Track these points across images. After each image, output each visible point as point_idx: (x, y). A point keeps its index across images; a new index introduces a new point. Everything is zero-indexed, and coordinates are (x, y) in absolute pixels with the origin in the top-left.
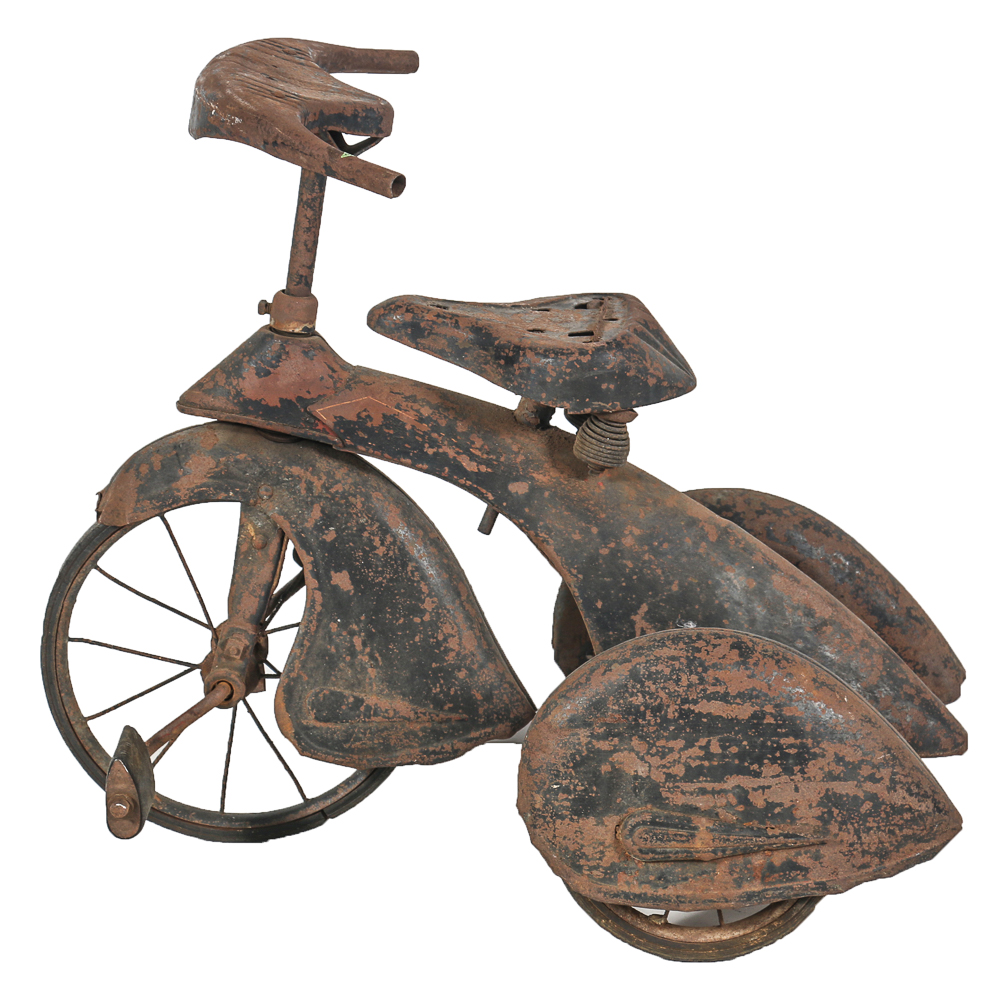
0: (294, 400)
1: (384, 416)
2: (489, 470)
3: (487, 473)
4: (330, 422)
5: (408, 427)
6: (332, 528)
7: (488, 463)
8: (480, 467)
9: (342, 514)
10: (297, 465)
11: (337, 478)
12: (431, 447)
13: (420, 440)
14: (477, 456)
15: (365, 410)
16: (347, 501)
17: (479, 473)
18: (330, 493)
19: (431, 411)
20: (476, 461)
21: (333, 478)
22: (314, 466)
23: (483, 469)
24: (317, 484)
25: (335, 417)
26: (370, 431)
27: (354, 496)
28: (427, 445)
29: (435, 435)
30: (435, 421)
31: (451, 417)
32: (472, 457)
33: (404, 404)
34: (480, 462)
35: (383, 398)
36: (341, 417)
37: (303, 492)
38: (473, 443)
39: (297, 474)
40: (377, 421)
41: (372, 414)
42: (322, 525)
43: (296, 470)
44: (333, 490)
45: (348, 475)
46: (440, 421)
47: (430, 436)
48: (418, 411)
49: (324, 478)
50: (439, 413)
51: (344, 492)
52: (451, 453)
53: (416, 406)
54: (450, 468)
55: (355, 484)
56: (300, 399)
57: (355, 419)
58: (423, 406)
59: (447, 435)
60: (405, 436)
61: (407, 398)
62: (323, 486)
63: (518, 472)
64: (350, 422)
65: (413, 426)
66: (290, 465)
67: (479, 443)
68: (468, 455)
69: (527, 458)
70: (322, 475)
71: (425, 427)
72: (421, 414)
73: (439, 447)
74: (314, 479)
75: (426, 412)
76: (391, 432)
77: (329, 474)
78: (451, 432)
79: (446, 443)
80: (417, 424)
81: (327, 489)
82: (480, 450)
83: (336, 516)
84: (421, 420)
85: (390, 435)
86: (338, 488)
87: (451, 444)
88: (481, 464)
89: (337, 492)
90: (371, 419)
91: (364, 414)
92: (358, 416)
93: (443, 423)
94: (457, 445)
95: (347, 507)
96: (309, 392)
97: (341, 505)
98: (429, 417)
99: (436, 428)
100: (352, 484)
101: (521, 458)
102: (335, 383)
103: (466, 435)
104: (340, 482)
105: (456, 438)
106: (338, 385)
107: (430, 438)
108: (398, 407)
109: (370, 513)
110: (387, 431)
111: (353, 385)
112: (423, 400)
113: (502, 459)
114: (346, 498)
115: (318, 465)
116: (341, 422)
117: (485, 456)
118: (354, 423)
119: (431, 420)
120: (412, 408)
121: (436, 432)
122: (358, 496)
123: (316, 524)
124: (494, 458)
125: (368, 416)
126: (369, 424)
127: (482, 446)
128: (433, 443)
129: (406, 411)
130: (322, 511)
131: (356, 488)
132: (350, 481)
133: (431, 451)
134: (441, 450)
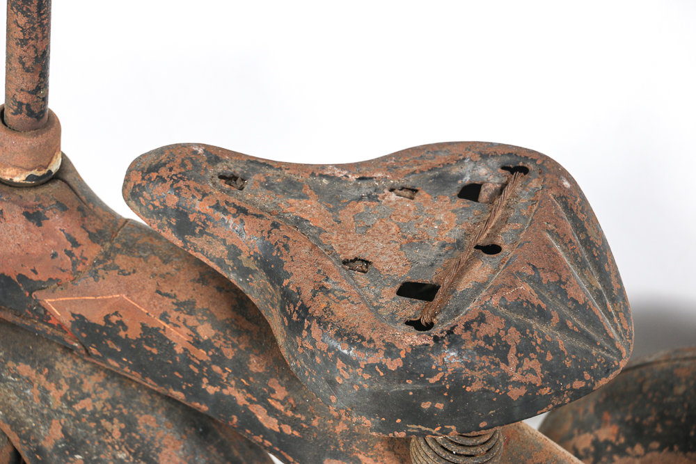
0: (14, 278)
1: (144, 327)
2: (296, 433)
3: (291, 437)
4: (67, 321)
5: (179, 350)
6: (78, 457)
7: (295, 424)
8: (282, 426)
9: (92, 441)
10: (26, 363)
11: (85, 390)
12: (211, 383)
13: (196, 370)
14: (277, 411)
15: (116, 313)
16: (99, 425)
17: (281, 434)
18: (74, 410)
19: (213, 332)
20: (276, 417)
21: (79, 389)
22: (51, 367)
23: (287, 430)
24: (55, 395)
25: (73, 315)
26: (125, 343)
27: (110, 420)
28: (205, 380)
29: (217, 369)
30: (218, 349)
31: (242, 347)
32: (272, 411)
33: (174, 314)
34: (283, 420)
35: (143, 300)
36: (80, 316)
37: (37, 402)
38: (273, 391)
39: (26, 375)
40: (134, 333)
41: (126, 321)
42: (63, 449)
43: (24, 369)
44: (78, 407)
45: (103, 385)
46: (225, 351)
47: (210, 367)
48: (193, 329)
49: (65, 387)
50: (225, 337)
51: (93, 413)
52: (240, 398)
53: (192, 321)
54: (239, 418)
55: (113, 401)
56: (22, 278)
57: (103, 323)
58: (201, 322)
59: (236, 373)
60: (174, 361)
61: (180, 306)
62: (64, 398)
63: (337, 445)
64: (94, 325)
65: (185, 350)
66: (17, 362)
67: (281, 393)
68: (265, 407)
69: (351, 429)
70: (62, 382)
71: (202, 355)
72: (198, 335)
73: (223, 387)
74: (51, 387)
75: (206, 332)
76: (155, 351)
77: (73, 383)
78: (240, 369)
79: (233, 383)
80: (190, 347)
81: (70, 404)
82: (283, 403)
83: (83, 442)
84: (197, 343)
85: (153, 355)
86: (86, 404)
87: (240, 386)
88: (284, 423)
89: (84, 411)
90: (125, 328)
91: (114, 319)
92: (107, 318)
93: (229, 353)
94: (249, 390)
95: (98, 433)
96: (34, 271)
97: (91, 430)
98: (209, 341)
99: (219, 359)
100: (108, 400)
101: (341, 428)
102: (74, 264)
103: (263, 378)
104: (88, 395)
105: (248, 380)
106: (80, 268)
107: (210, 372)
108: (164, 317)
109: (132, 446)
110: (148, 348)
111: (101, 272)
112: (205, 311)
113: (315, 423)
114: (98, 421)
115: (58, 366)
116: (81, 322)
117: (289, 413)
118: (102, 329)
119: (212, 346)
120: (185, 322)
121: (218, 364)
122: (116, 420)
123: (56, 446)
124: (303, 418)
125: (121, 323)
126: (122, 334)
127: (286, 398)
128: (214, 380)
129: (175, 325)
130: (64, 431)
131: (114, 408)
132: (106, 395)
133: (211, 390)
134: (225, 392)
